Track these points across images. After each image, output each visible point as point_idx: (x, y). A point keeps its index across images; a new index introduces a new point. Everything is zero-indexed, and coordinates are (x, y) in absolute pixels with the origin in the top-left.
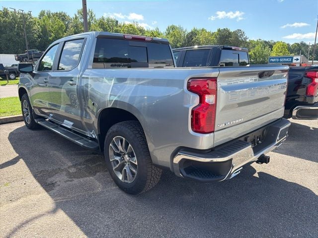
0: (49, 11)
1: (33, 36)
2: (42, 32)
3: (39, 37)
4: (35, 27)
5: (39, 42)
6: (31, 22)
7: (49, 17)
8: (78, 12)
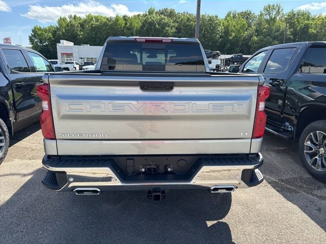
0: (236, 11)
1: (216, 36)
2: (224, 33)
3: (221, 37)
4: (219, 29)
5: (220, 43)
6: (217, 23)
7: (234, 17)
8: (264, 9)
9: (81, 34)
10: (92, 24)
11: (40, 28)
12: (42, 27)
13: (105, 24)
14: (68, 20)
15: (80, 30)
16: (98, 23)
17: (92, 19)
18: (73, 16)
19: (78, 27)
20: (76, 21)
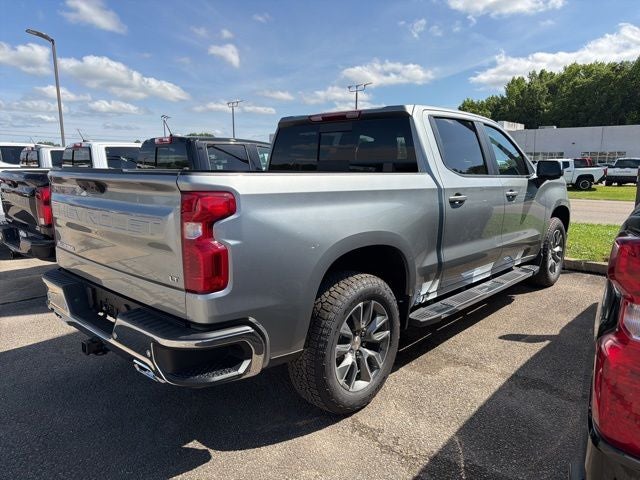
9: (546, 106)
10: (575, 83)
11: (472, 103)
12: (475, 101)
13: (607, 79)
14: (528, 80)
15: (548, 99)
16: (590, 80)
17: (576, 73)
18: (538, 73)
19: (542, 93)
20: (542, 82)
